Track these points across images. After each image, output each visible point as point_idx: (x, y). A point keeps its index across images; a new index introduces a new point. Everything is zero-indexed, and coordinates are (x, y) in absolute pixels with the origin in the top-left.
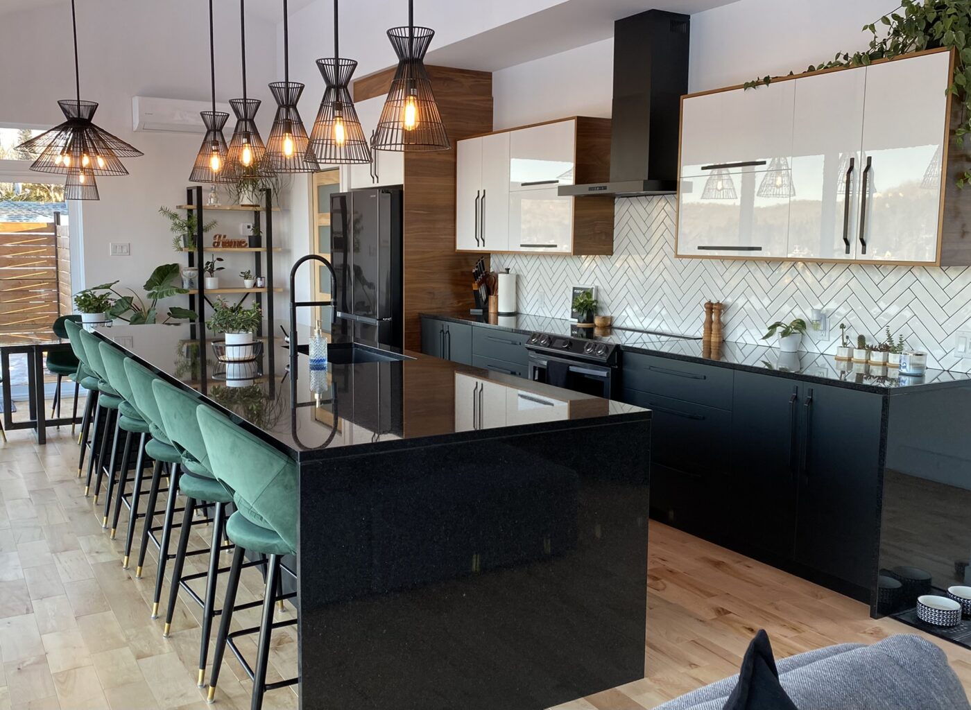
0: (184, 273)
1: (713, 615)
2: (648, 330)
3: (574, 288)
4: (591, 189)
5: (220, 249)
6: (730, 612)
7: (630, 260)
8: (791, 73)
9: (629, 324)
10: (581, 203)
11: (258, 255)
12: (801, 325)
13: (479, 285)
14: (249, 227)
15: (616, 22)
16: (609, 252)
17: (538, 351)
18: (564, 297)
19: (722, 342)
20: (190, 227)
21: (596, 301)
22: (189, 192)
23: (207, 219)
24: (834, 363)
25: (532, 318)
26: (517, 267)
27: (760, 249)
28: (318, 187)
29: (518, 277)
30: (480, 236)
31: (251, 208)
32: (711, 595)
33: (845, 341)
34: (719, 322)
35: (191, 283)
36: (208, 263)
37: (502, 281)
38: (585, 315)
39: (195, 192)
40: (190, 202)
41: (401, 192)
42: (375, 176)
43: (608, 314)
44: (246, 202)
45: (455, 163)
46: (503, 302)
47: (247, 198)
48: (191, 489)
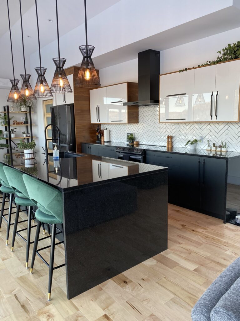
0: (4, 133)
1: (181, 227)
2: (150, 144)
3: (127, 134)
4: (133, 103)
5: (15, 125)
6: (186, 226)
7: (144, 124)
8: (193, 67)
9: (144, 143)
10: (130, 108)
11: (27, 127)
12: (196, 141)
13: (98, 133)
14: (24, 118)
15: (138, 53)
16: (138, 122)
17: (119, 152)
18: (124, 136)
19: (172, 147)
20: (5, 118)
21: (134, 137)
22: (4, 107)
23: (11, 116)
24: (206, 151)
25: (115, 143)
26: (109, 128)
27: (185, 119)
28: (46, 105)
29: (110, 131)
30: (98, 118)
31: (25, 112)
32: (179, 221)
33: (209, 145)
34: (171, 141)
35: (7, 136)
36: (12, 129)
37: (105, 132)
38: (131, 141)
39: (6, 108)
40: (5, 110)
41: (73, 106)
42: (64, 101)
43: (138, 141)
44: (23, 110)
45: (89, 97)
46: (106, 138)
47: (23, 109)
48: (19, 202)
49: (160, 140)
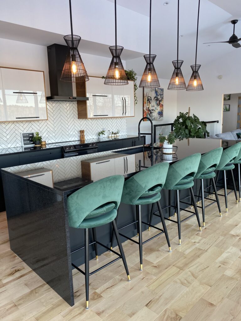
3: (23, 134)
9: (50, 142)
27: (107, 115)
49: (69, 136)
